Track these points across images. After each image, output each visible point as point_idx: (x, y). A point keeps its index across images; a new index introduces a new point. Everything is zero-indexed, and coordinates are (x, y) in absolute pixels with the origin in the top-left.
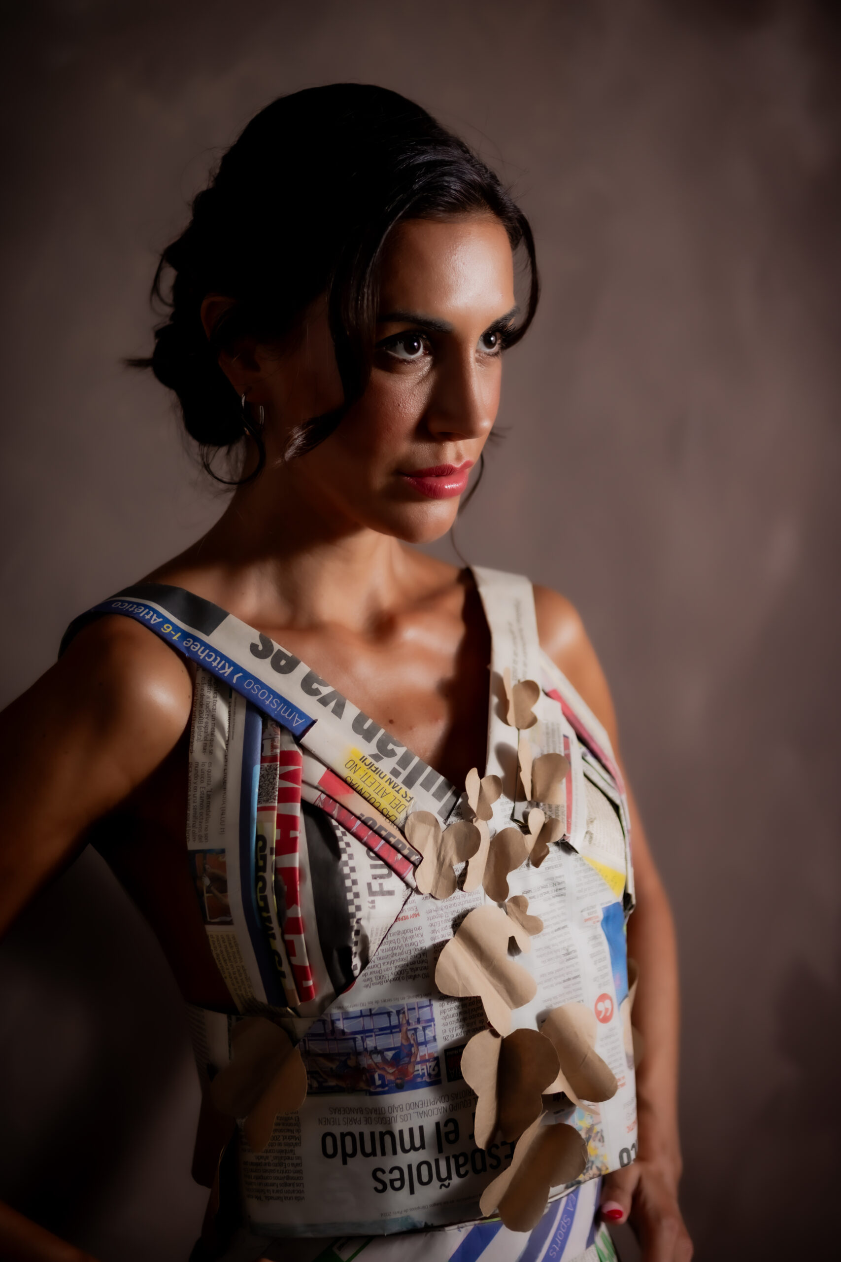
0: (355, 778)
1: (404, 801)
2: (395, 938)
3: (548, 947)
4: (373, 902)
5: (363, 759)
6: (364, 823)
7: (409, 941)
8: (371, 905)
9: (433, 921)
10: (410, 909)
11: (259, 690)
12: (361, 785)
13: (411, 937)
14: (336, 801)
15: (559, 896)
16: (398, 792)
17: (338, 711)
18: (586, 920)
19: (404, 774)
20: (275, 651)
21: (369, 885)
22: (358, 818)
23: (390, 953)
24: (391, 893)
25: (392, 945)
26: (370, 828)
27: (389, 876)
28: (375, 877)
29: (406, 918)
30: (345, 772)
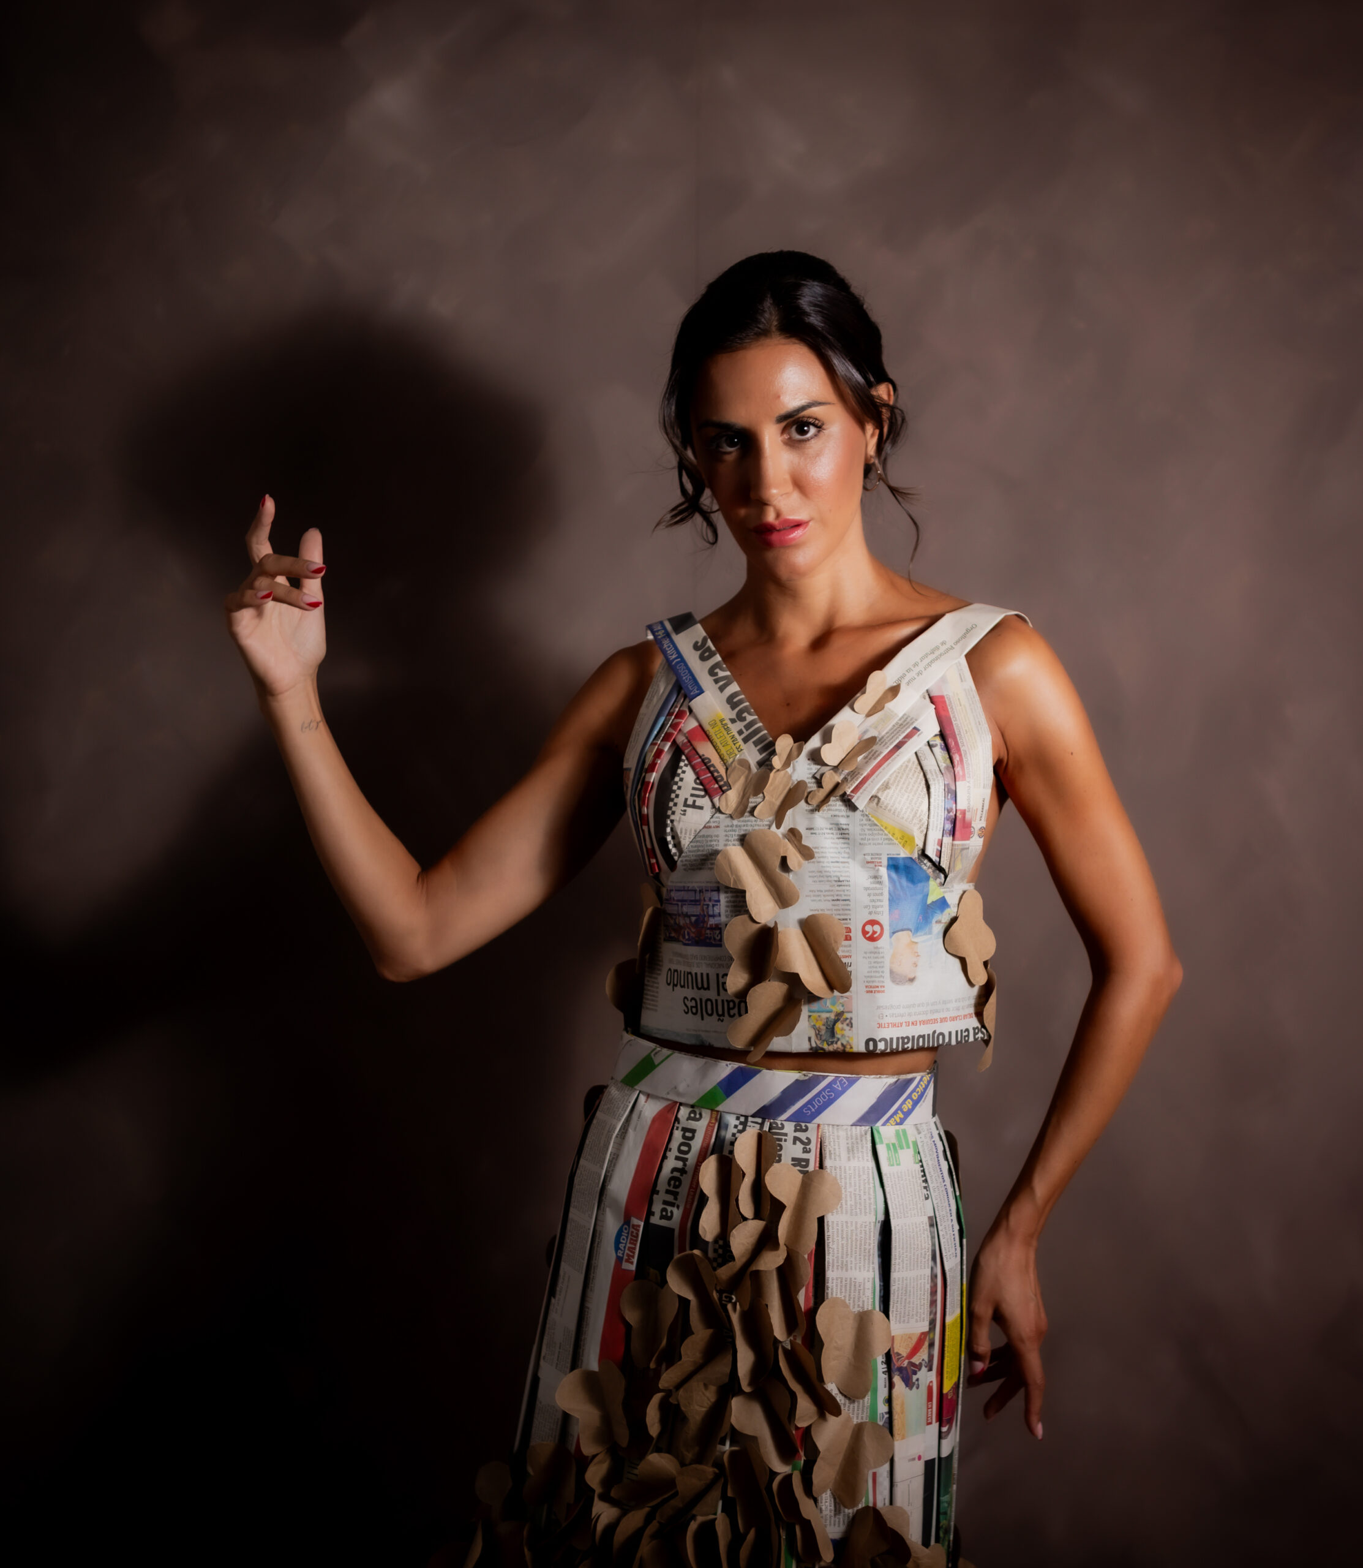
0: (712, 732)
1: (736, 751)
2: (699, 839)
3: (821, 872)
4: (685, 811)
5: (722, 721)
6: (703, 760)
7: (709, 843)
8: (682, 813)
9: (728, 833)
10: (714, 822)
11: (684, 670)
12: (714, 737)
13: (711, 841)
14: (691, 745)
15: (843, 838)
16: (734, 744)
17: (722, 689)
18: (868, 862)
19: (746, 733)
20: (707, 646)
21: (686, 800)
22: (700, 757)
23: (696, 848)
24: (701, 808)
25: (698, 844)
26: (705, 764)
27: (703, 797)
28: (692, 795)
29: (710, 827)
30: (707, 727)
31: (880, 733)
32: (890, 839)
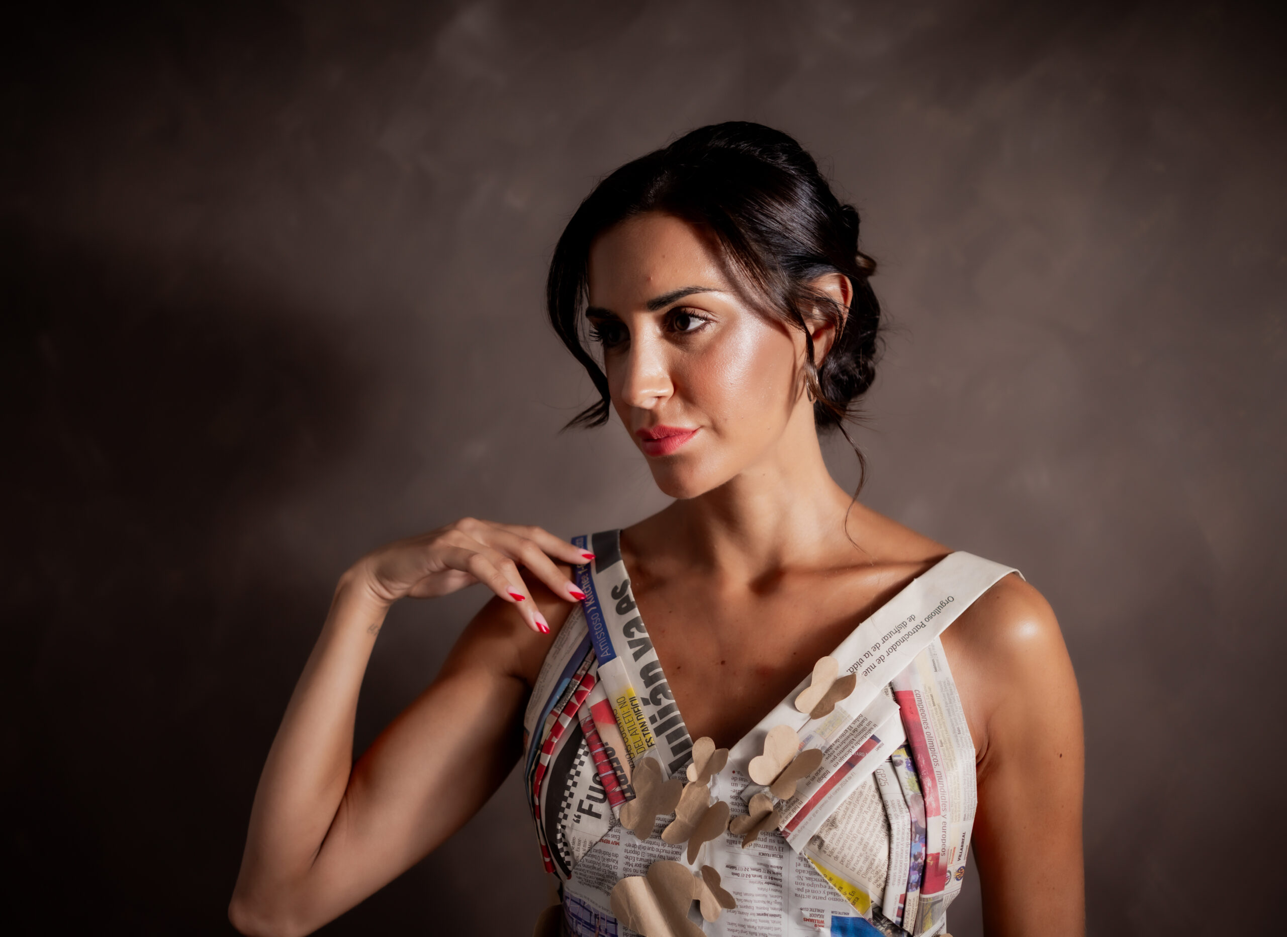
0: (620, 712)
1: (645, 745)
2: (594, 854)
3: (743, 926)
4: (579, 817)
5: (632, 699)
6: (605, 751)
7: (606, 863)
8: (576, 819)
9: (629, 855)
10: (613, 836)
11: (598, 622)
12: (622, 720)
13: (608, 860)
14: (594, 726)
15: (774, 884)
16: (644, 735)
17: (637, 656)
18: (806, 920)
19: (660, 722)
20: (626, 595)
21: (581, 802)
22: (603, 745)
23: (591, 864)
24: (598, 816)
25: (594, 859)
26: (608, 756)
27: (601, 801)
28: (589, 797)
29: (608, 842)
30: (615, 705)
31: (827, 742)
32: (835, 894)
